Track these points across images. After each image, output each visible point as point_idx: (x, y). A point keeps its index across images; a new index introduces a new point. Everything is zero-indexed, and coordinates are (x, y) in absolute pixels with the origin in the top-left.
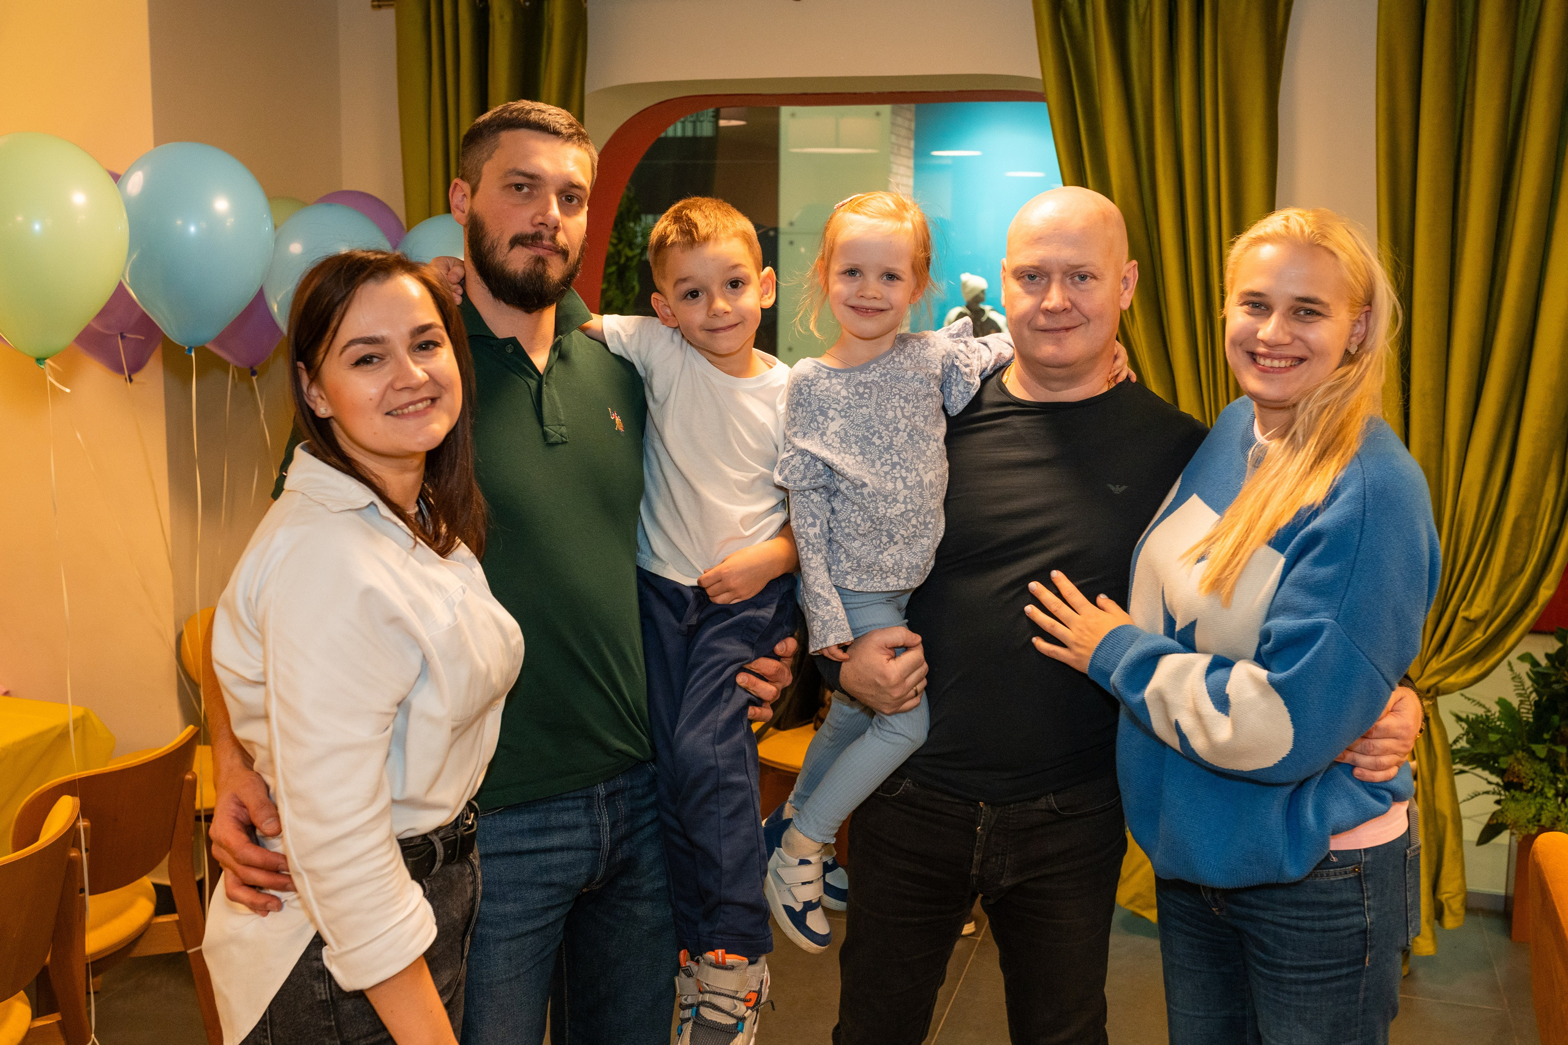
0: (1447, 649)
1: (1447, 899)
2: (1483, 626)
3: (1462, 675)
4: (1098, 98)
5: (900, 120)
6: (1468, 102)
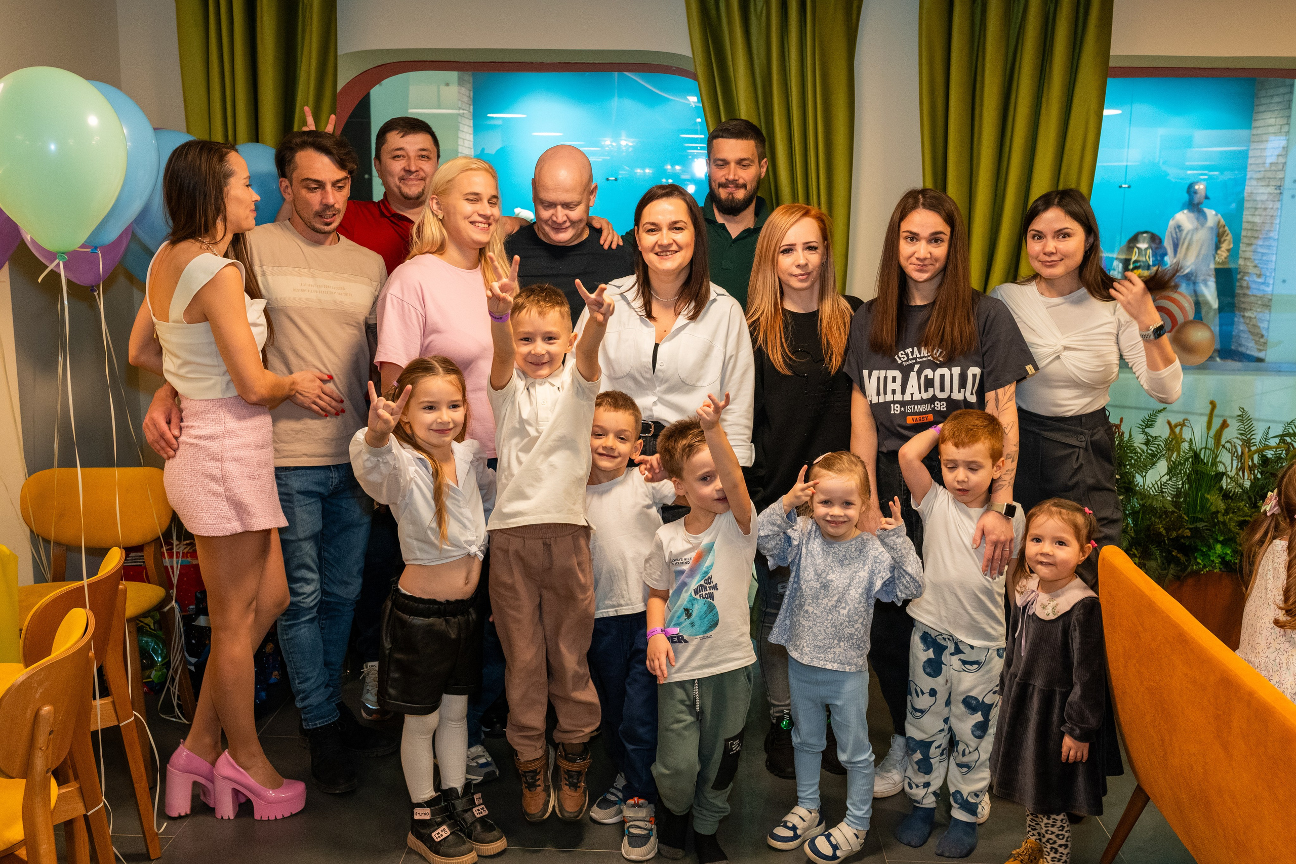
4: (731, 70)
5: (463, 90)
6: (979, 78)
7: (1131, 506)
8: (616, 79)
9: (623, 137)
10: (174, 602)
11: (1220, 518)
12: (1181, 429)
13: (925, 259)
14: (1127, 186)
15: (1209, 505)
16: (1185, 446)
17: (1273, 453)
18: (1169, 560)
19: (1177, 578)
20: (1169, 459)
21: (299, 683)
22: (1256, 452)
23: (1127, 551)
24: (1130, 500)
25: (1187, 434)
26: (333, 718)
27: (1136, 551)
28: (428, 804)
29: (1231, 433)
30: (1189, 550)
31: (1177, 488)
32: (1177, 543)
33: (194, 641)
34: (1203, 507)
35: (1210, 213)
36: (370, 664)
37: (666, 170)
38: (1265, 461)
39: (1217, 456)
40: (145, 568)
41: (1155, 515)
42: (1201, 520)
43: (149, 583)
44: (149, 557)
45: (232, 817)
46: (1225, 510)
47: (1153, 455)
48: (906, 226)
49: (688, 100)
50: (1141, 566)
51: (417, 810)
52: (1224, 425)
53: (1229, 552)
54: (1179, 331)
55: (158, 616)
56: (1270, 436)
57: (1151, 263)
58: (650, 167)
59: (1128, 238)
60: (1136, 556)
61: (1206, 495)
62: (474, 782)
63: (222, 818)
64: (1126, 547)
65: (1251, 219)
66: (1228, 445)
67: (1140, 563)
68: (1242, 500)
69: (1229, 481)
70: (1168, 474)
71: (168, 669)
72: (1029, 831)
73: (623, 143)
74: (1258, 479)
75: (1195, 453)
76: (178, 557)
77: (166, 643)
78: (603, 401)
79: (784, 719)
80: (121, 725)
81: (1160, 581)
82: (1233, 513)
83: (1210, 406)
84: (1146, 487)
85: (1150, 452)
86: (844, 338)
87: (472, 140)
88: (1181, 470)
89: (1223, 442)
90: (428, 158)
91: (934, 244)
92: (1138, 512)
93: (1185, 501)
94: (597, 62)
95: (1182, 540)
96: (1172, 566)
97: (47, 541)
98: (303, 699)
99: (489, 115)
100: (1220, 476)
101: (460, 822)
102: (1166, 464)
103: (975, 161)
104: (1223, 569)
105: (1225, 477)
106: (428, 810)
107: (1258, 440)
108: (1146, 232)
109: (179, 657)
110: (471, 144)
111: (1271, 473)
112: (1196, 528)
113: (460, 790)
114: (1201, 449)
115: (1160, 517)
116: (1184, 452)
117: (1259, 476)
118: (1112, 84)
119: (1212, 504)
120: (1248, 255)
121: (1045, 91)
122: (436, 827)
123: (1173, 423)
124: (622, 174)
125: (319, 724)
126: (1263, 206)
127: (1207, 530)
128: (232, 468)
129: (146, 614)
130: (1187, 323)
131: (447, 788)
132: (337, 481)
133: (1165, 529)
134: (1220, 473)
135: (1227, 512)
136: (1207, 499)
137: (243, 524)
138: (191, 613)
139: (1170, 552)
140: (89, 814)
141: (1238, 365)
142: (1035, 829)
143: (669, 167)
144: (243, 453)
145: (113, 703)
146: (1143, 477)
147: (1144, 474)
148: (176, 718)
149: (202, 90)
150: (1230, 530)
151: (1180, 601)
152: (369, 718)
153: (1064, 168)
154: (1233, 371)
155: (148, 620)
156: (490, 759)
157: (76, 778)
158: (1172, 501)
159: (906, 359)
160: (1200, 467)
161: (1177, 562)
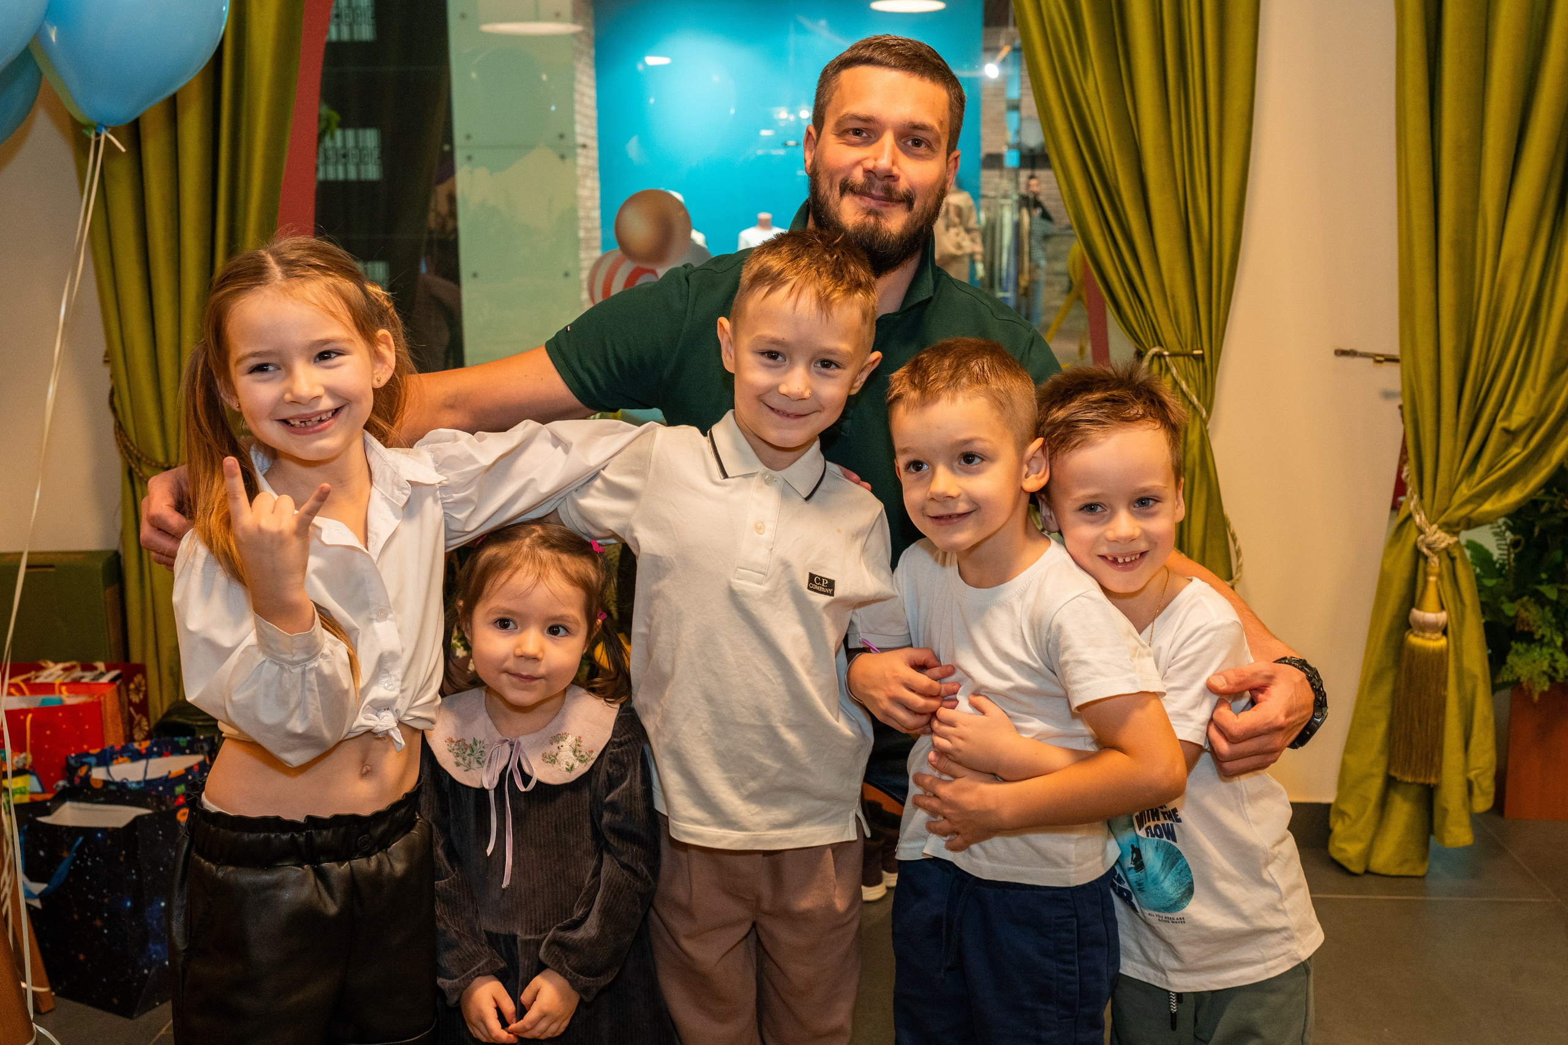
0: (1480, 469)
1: (1476, 776)
2: (1522, 439)
3: (1499, 500)
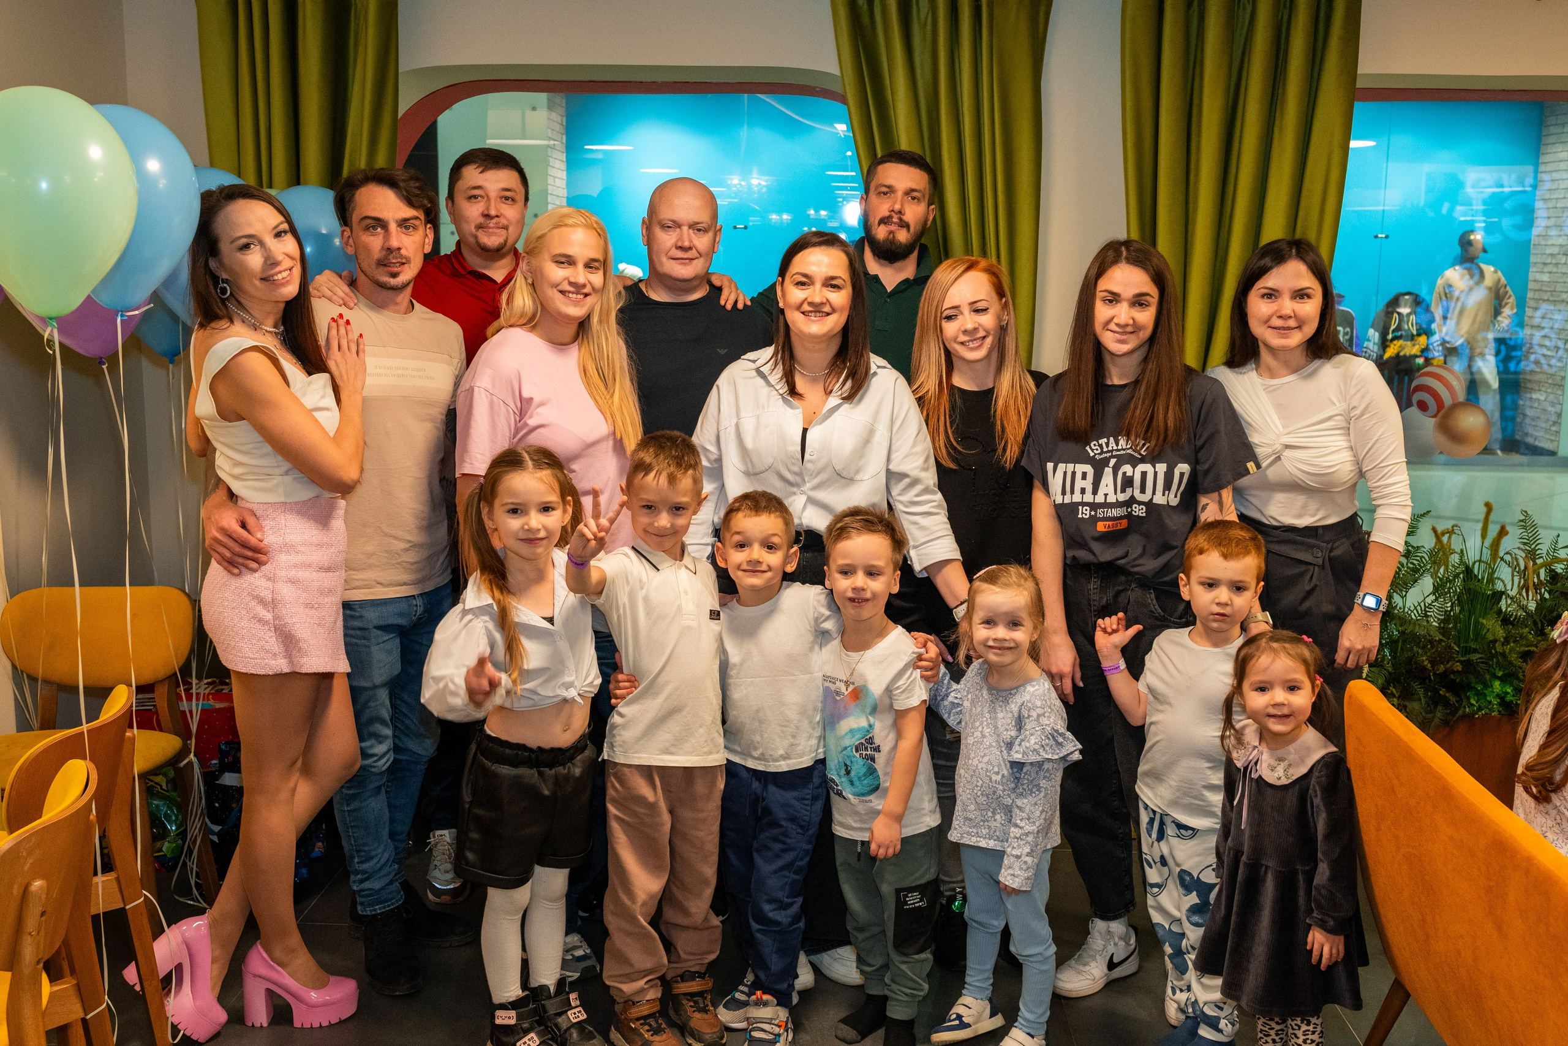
4: (889, 91)
5: (554, 116)
6: (1195, 102)
7: (1389, 634)
8: (746, 102)
9: (755, 175)
10: (192, 755)
11: (1499, 648)
12: (1450, 538)
13: (1127, 325)
14: (1384, 236)
15: (1485, 631)
16: (1455, 559)
17: (1563, 567)
18: (1436, 701)
19: (1446, 723)
20: (1434, 575)
21: (358, 863)
22: (1542, 566)
23: (1384, 690)
24: (1387, 627)
25: (1456, 544)
26: (397, 901)
27: (1394, 690)
28: (514, 1005)
29: (1511, 543)
30: (1460, 689)
31: (1446, 611)
32: (1446, 680)
33: (217, 805)
34: (1478, 635)
35: (1488, 269)
36: (438, 833)
37: (809, 215)
38: (1554, 577)
39: (1493, 572)
40: (157, 713)
41: (1418, 644)
42: (1475, 651)
43: (161, 730)
44: (161, 698)
45: (265, 1025)
46: (1504, 638)
47: (1415, 570)
48: (1104, 284)
49: (836, 128)
50: (1402, 708)
51: (498, 1013)
52: (1503, 532)
53: (1509, 690)
54: (1447, 416)
55: (172, 774)
56: (1560, 546)
57: (1415, 332)
58: (788, 212)
59: (1386, 301)
60: (1394, 696)
61: (1481, 620)
62: (570, 979)
63: (253, 1025)
64: (1383, 684)
65: (1539, 277)
66: (1508, 558)
67: (1399, 704)
68: (1526, 627)
69: (1509, 602)
70: (1433, 593)
71: (184, 840)
72: (1261, 1038)
73: (755, 182)
74: (1545, 599)
75: (1467, 567)
76: (198, 699)
77: (183, 807)
78: (742, 505)
79: (955, 900)
80: (127, 907)
81: (1424, 726)
82: (1514, 642)
83: (1485, 509)
84: (1406, 610)
85: (1410, 566)
86: (1024, 422)
87: (565, 178)
88: (1450, 588)
89: (1501, 554)
90: (513, 200)
91: (1138, 308)
92: (1397, 641)
93: (1455, 627)
94: (722, 81)
95: (1452, 676)
96: (1440, 708)
97: (33, 679)
98: (362, 881)
99: (586, 147)
100: (1498, 595)
101: (551, 1028)
102: (1431, 581)
103: (1191, 206)
104: (1503, 712)
105: (1504, 597)
106: (513, 1013)
107: (1545, 552)
108: (1408, 293)
109: (198, 824)
110: (564, 182)
111: (1562, 593)
112: (1468, 661)
113: (552, 989)
114: (1475, 562)
115: (1424, 647)
116: (1453, 566)
117: (1547, 596)
118: (1360, 109)
119: (1488, 630)
120: (1537, 321)
121: (1277, 118)
122: (522, 1035)
123: (1440, 530)
124: (753, 221)
125: (379, 909)
126: (1554, 261)
127: (1482, 663)
128: (286, 591)
129: (156, 771)
130: (1456, 406)
131: (536, 985)
132: (422, 609)
133: (1430, 662)
134: (1498, 592)
135: (1507, 641)
136: (1482, 624)
137: (291, 662)
138: (213, 769)
139: (1437, 692)
140: (88, 1017)
141: (1524, 459)
142: (1269, 1035)
143: (812, 212)
144: (301, 574)
145: (118, 879)
146: (1402, 597)
147: (1404, 593)
148: (194, 901)
149: (230, 117)
150: (1510, 663)
151: (1449, 751)
152: (438, 900)
153: (1301, 214)
154: (1514, 466)
155: (160, 779)
156: (588, 951)
157: (73, 972)
158: (1439, 628)
159: (1099, 451)
160: (1472, 584)
161: (1446, 703)
